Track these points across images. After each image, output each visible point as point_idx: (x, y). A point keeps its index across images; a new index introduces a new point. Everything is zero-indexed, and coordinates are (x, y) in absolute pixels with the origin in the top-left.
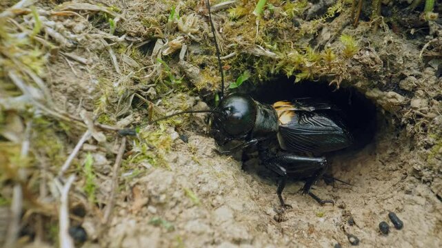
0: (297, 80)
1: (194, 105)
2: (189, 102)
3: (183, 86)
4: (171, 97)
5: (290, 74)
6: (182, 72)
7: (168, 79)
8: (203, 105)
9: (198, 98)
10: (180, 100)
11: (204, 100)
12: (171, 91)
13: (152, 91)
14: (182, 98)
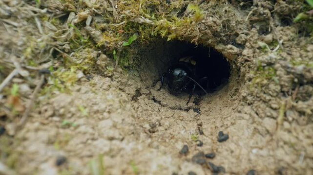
0: (169, 39)
1: (98, 57)
2: (94, 54)
3: (89, 44)
4: (81, 51)
5: (163, 35)
6: (88, 33)
7: (78, 38)
8: (104, 56)
9: (100, 52)
10: (87, 53)
11: (105, 53)
12: (81, 47)
13: (67, 47)
14: (88, 52)
